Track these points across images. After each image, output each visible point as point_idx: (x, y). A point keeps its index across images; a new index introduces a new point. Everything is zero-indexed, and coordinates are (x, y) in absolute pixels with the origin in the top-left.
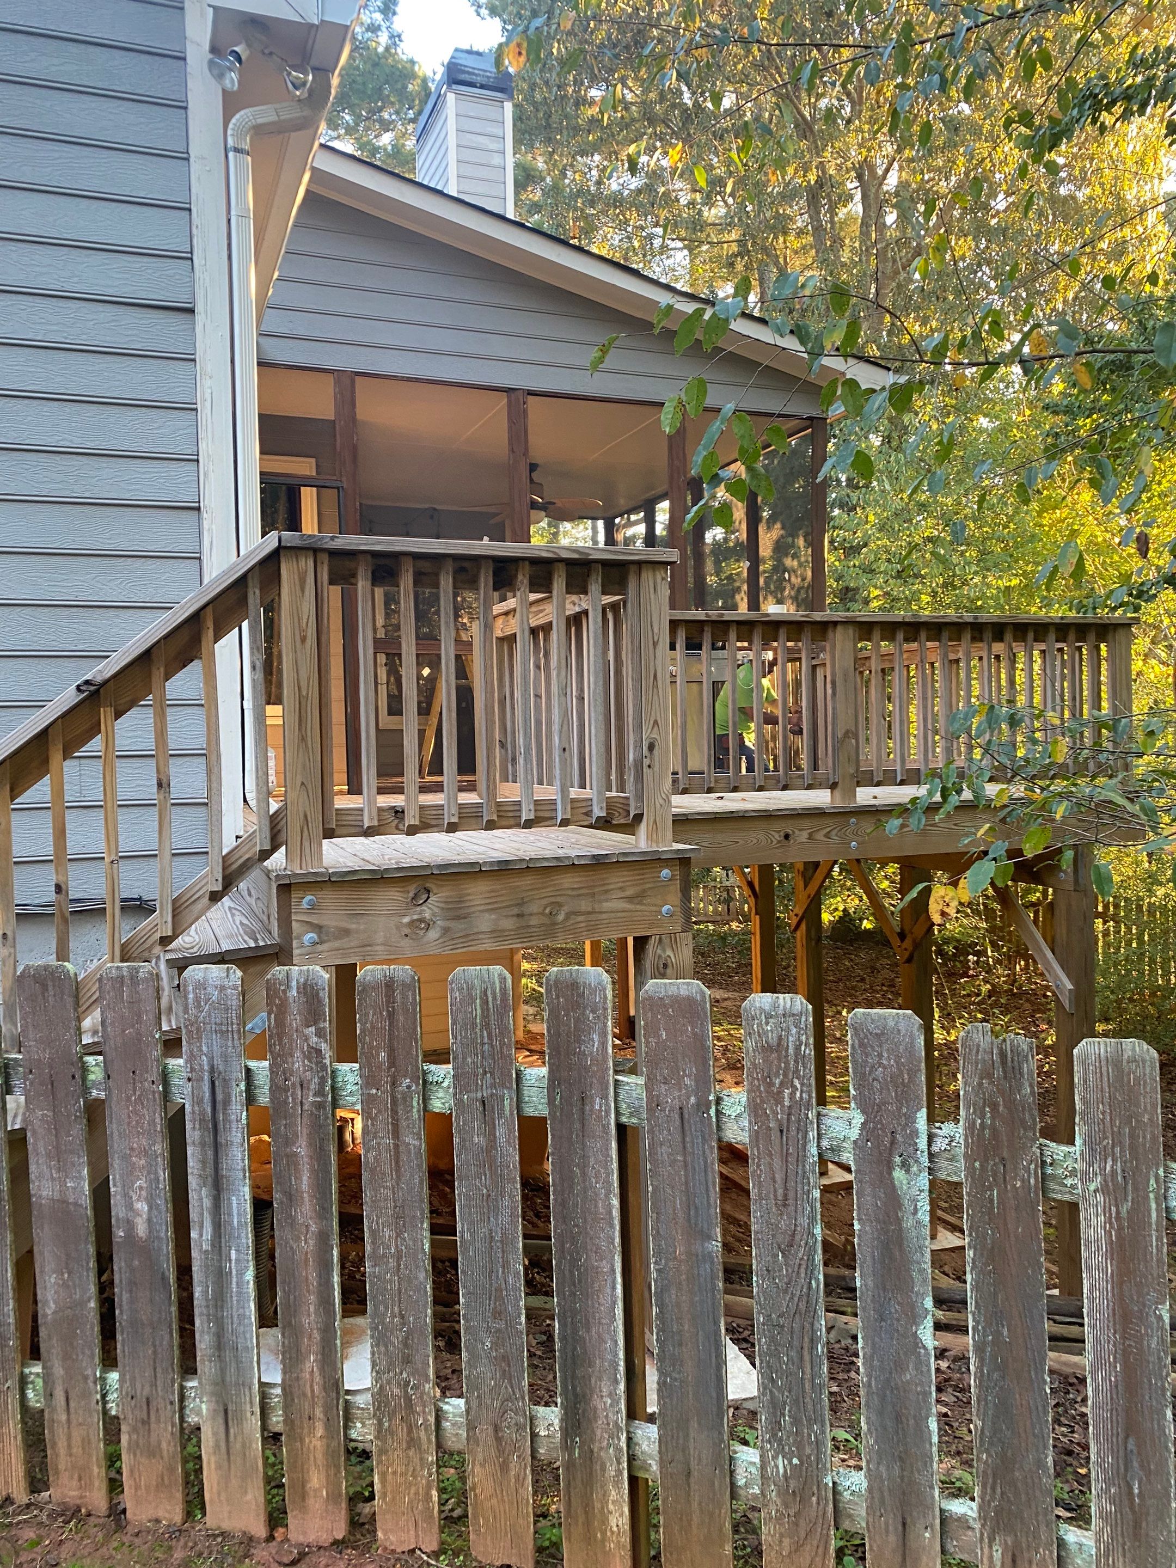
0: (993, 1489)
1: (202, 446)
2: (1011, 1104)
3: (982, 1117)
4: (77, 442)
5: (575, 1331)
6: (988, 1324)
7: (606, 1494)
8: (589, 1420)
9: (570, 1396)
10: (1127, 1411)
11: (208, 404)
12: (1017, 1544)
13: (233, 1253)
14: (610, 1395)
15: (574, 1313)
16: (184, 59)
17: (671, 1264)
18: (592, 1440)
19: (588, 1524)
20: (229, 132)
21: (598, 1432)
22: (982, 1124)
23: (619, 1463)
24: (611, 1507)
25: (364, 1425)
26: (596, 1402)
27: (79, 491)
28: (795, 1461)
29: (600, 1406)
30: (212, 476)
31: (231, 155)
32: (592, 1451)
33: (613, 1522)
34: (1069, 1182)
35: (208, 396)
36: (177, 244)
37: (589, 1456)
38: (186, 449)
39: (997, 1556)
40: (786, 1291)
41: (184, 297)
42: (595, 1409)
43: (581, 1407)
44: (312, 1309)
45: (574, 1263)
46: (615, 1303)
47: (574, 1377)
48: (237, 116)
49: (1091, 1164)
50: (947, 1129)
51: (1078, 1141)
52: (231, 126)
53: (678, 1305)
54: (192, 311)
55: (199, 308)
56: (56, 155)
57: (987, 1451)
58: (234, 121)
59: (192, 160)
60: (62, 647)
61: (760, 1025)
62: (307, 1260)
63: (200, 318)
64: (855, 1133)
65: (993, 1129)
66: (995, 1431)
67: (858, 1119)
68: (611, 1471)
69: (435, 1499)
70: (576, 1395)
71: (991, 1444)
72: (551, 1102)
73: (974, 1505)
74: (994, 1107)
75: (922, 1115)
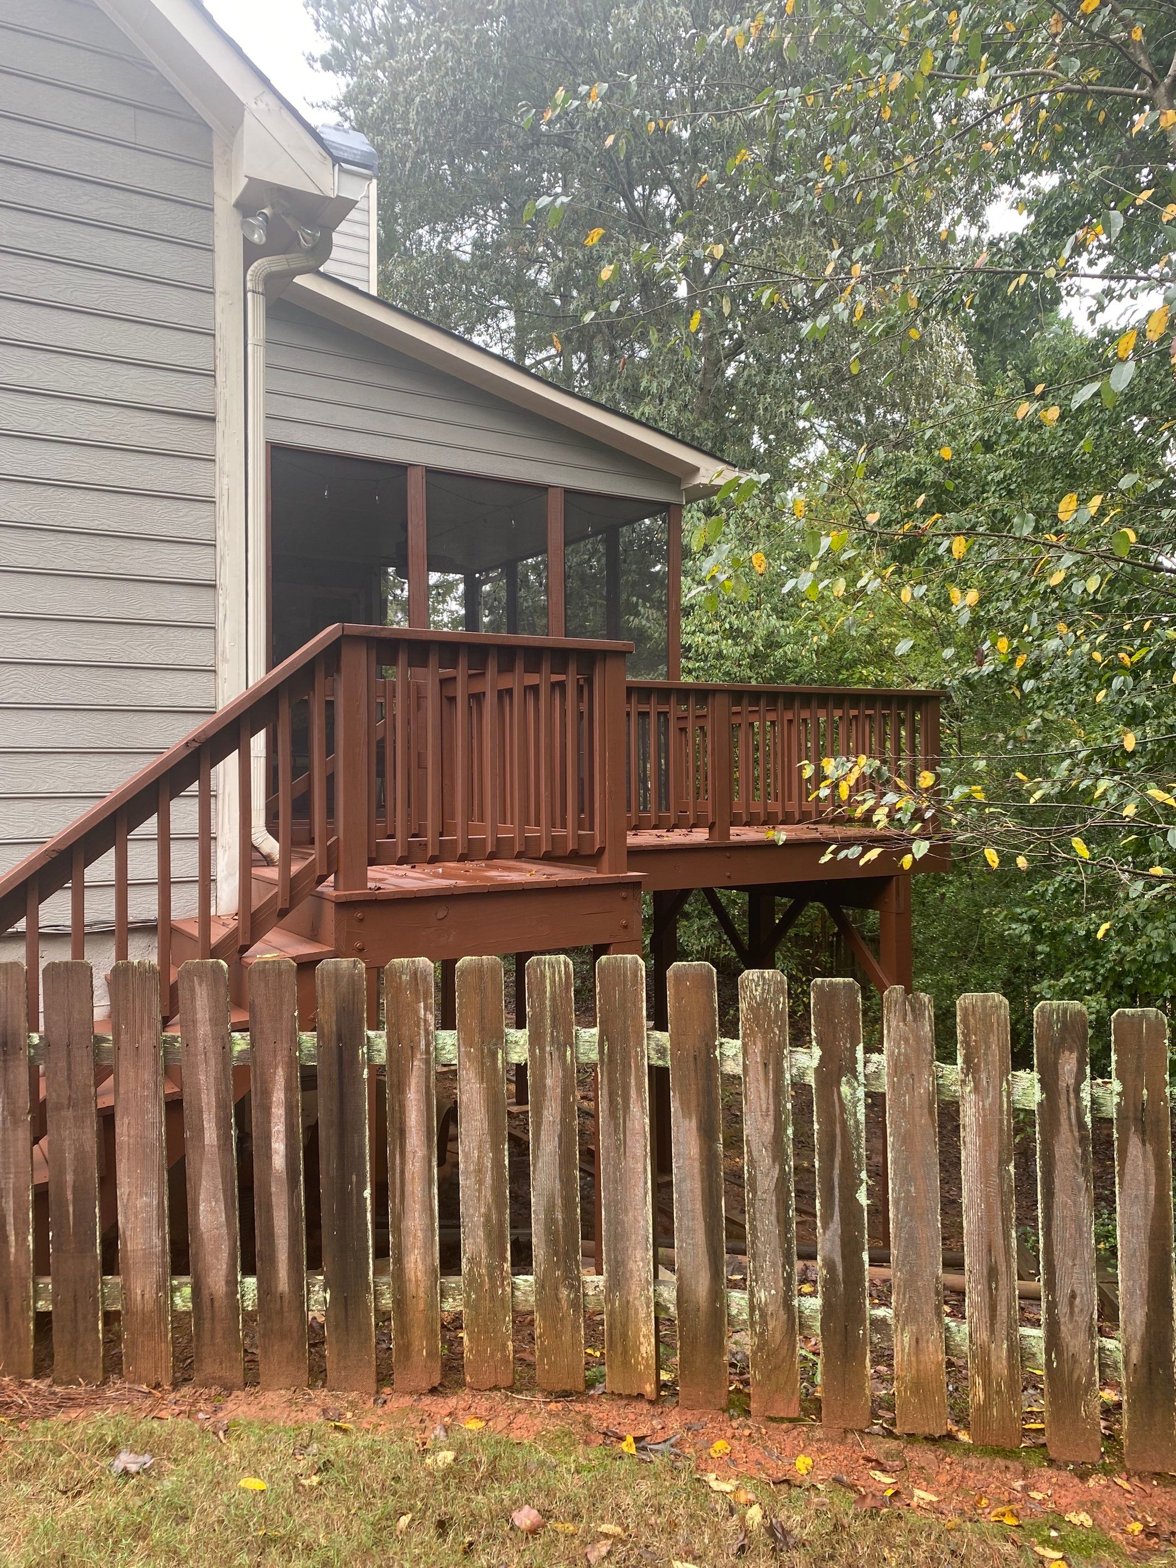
0: (904, 1295)
1: (220, 533)
2: (918, 1038)
3: (899, 1048)
4: (114, 526)
5: (617, 1215)
6: (902, 1186)
7: (638, 1330)
8: (627, 1279)
9: (613, 1263)
10: (989, 1234)
11: (225, 498)
12: (919, 1330)
13: (354, 1177)
14: (642, 1260)
15: (617, 1203)
16: (212, 210)
17: (687, 1162)
18: (629, 1294)
19: (625, 1352)
20: (248, 278)
21: (633, 1287)
22: (899, 1053)
23: (648, 1307)
24: (642, 1339)
25: (454, 1299)
26: (632, 1265)
27: (115, 568)
28: (773, 1292)
29: (634, 1268)
30: (227, 559)
31: (249, 295)
32: (628, 1302)
33: (643, 1350)
34: (953, 1088)
35: (225, 492)
36: (202, 363)
37: (626, 1304)
38: (206, 535)
39: (906, 1340)
40: (767, 1175)
41: (208, 408)
42: (631, 1271)
43: (621, 1270)
44: (417, 1215)
45: (616, 1167)
46: (646, 1193)
47: (615, 1249)
48: (255, 264)
49: (967, 1075)
50: (875, 1057)
51: (960, 1060)
52: (250, 272)
53: (692, 1191)
54: (213, 420)
55: (220, 417)
56: (104, 284)
57: (900, 1270)
58: (252, 268)
59: (217, 295)
60: (96, 702)
61: (751, 991)
62: (413, 1178)
63: (220, 425)
64: (815, 1063)
65: (906, 1055)
66: (906, 1256)
67: (817, 1052)
68: (642, 1314)
69: (511, 1348)
70: (617, 1262)
71: (903, 1265)
72: (601, 1052)
73: (891, 1311)
74: (907, 1040)
75: (860, 1049)
